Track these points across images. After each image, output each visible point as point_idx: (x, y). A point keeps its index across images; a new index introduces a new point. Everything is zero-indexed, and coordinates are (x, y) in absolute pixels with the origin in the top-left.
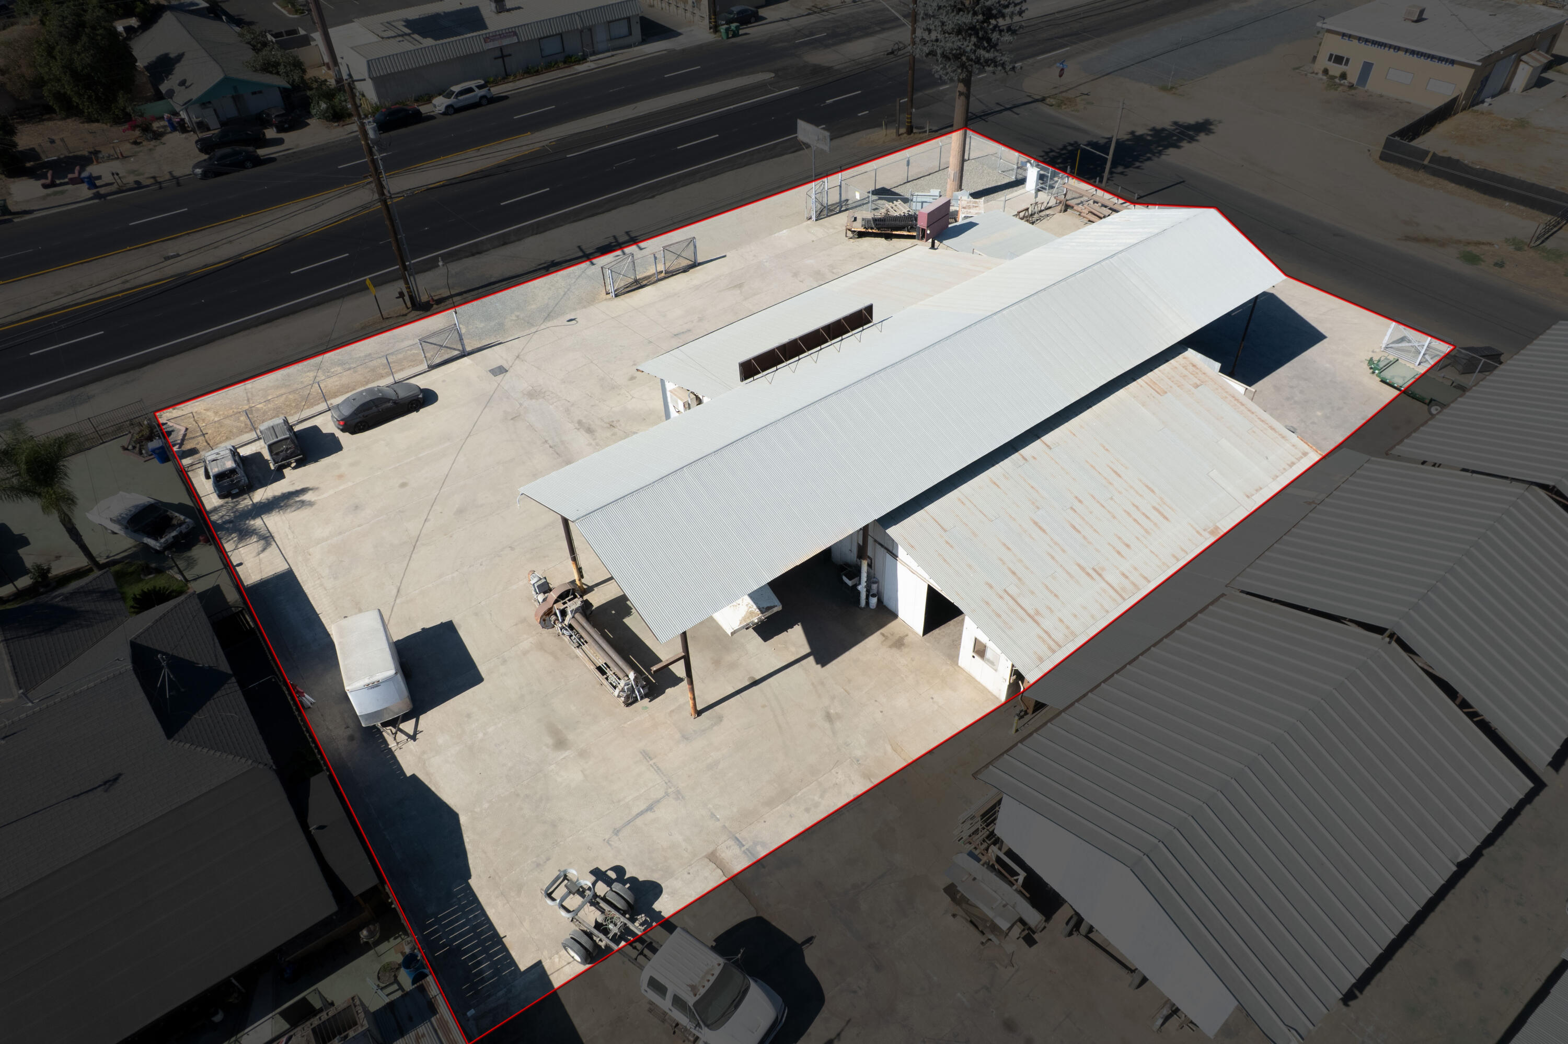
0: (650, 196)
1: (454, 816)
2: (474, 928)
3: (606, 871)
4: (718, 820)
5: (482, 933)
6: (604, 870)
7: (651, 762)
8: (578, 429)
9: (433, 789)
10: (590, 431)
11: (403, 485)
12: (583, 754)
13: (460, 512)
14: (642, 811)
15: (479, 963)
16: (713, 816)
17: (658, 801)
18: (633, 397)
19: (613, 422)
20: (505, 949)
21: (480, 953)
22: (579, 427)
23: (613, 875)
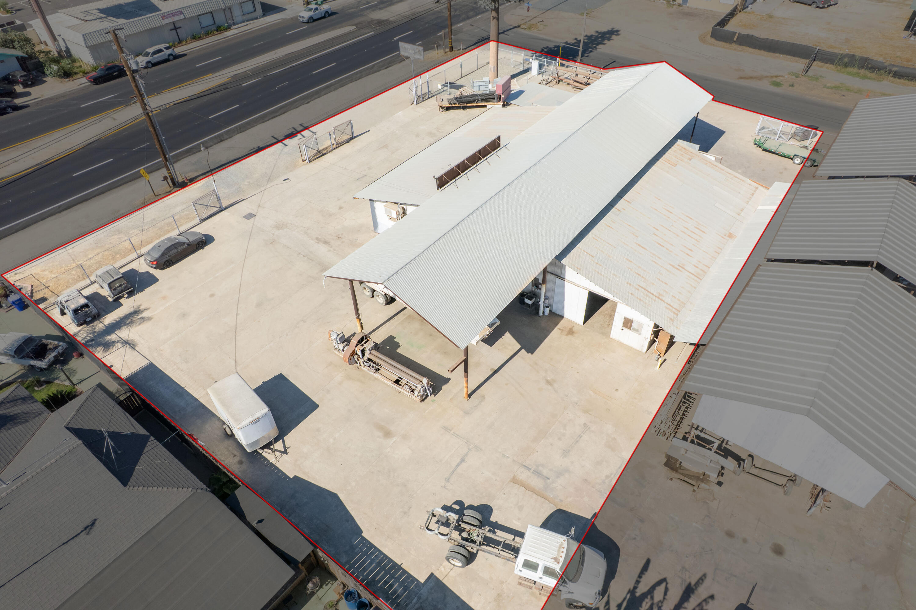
0: (306, 102)
1: (335, 496)
2: (379, 564)
3: (451, 506)
4: (508, 457)
5: (385, 566)
6: (449, 505)
7: (452, 432)
9: (313, 482)
10: (326, 243)
11: (212, 295)
12: (405, 437)
13: (259, 305)
14: (458, 464)
15: (391, 586)
16: (504, 455)
17: (466, 455)
19: (339, 235)
20: (405, 572)
21: (390, 579)
22: (318, 242)
23: (457, 507)
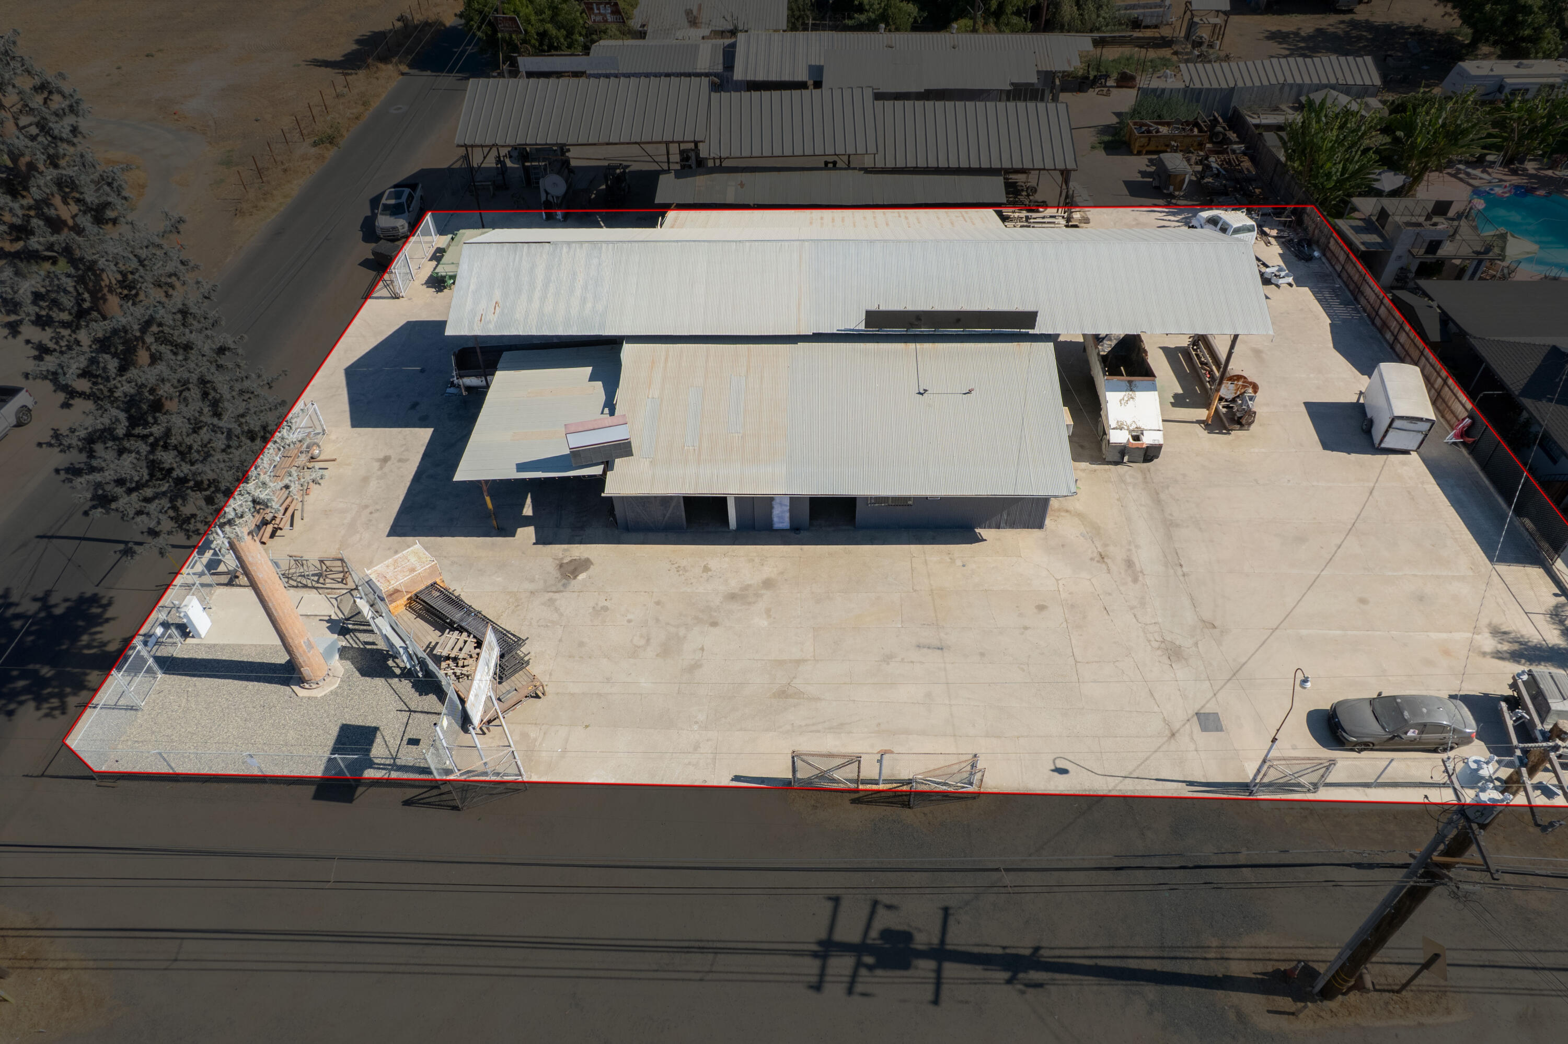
1: (1335, 347)
8: (1142, 572)
9: (1348, 364)
18: (1057, 580)
20: (1316, 296)
22: (1140, 574)
